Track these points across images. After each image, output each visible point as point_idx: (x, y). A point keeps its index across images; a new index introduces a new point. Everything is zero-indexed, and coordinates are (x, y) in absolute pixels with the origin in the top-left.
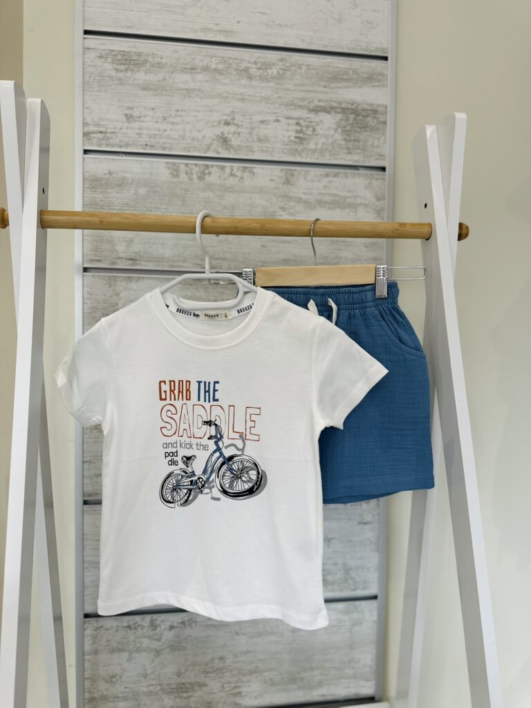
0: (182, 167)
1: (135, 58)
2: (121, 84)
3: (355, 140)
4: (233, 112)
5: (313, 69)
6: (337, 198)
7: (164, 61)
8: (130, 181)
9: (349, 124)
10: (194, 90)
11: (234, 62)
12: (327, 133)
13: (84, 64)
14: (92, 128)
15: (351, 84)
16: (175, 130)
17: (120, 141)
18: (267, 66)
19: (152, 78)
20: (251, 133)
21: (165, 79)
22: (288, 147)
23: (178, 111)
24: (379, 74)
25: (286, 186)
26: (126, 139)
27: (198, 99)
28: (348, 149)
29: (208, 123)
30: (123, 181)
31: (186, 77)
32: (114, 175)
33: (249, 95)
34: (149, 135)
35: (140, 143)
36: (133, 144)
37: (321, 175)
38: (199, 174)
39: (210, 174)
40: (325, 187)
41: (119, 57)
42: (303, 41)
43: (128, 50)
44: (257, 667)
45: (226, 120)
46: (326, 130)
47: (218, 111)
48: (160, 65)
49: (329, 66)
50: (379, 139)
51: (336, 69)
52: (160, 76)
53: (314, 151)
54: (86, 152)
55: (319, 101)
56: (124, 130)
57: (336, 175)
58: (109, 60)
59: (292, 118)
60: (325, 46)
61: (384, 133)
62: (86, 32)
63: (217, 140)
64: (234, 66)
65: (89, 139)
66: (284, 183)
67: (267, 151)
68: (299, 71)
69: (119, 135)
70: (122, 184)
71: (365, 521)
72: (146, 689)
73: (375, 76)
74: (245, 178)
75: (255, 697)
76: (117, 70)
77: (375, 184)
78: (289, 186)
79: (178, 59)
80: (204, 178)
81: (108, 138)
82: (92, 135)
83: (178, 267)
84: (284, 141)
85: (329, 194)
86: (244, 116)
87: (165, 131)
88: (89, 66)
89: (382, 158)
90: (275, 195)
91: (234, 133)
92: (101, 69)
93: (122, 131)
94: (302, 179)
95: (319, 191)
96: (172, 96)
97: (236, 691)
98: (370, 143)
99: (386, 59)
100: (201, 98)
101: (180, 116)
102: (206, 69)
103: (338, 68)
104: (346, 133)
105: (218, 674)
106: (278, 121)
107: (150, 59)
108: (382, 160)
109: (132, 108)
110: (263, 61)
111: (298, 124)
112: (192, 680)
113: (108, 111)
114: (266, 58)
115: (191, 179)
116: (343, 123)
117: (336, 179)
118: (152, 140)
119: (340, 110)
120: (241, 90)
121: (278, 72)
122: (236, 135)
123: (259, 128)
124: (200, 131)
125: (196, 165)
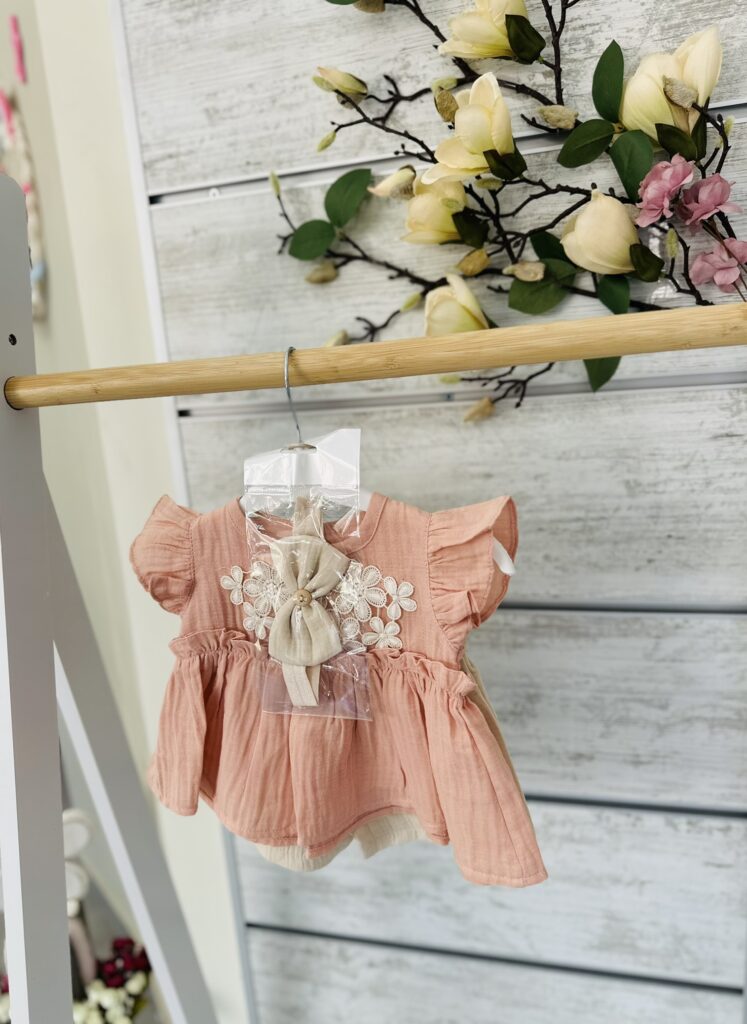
2: (191, 49)
4: (404, 49)
8: (228, 240)
13: (125, 28)
14: (157, 152)
17: (204, 166)
19: (243, 19)
21: (265, 15)
23: (296, 77)
26: (213, 160)
30: (217, 244)
32: (202, 234)
34: (248, 141)
35: (237, 162)
36: (226, 168)
52: (257, 11)
54: (154, 200)
56: (207, 143)
65: (153, 175)
69: (200, 154)
70: (215, 250)
71: (720, 862)
76: (180, 21)
81: (183, 166)
82: (159, 165)
88: (134, 29)
92: (153, 29)
93: (205, 145)
96: (283, 48)
101: (301, 87)
109: (215, 94)
113: (177, 112)
118: (257, 150)
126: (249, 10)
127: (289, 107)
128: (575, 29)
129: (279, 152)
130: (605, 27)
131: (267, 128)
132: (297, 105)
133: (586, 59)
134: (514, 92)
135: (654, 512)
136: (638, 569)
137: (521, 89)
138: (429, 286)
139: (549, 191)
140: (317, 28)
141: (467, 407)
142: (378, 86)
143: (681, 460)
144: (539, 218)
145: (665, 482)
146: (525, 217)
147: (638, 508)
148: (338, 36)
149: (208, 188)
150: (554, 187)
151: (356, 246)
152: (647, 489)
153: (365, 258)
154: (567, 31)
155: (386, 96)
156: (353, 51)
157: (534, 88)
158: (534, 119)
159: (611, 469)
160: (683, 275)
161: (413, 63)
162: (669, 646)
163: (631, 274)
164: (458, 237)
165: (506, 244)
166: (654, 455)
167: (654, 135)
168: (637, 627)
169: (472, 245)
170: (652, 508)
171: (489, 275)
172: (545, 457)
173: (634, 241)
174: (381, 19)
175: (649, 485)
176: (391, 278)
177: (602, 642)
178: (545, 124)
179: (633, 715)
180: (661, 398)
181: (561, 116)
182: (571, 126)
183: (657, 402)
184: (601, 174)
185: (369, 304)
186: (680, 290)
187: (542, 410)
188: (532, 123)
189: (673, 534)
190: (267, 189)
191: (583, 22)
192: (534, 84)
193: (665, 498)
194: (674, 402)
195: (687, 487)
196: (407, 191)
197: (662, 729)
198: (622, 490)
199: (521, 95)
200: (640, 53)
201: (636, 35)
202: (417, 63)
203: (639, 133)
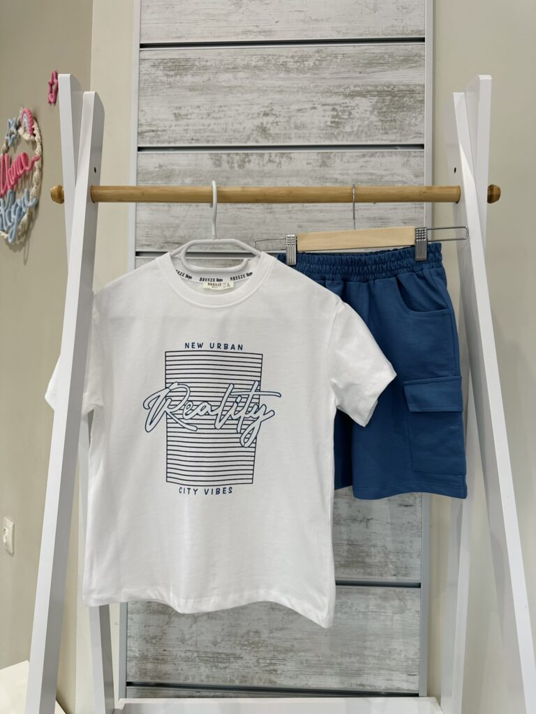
0: (224, 157)
1: (183, 63)
2: (171, 87)
3: (391, 121)
4: (271, 103)
5: (350, 57)
6: (374, 177)
7: (209, 64)
8: (177, 172)
9: (385, 105)
10: (235, 87)
11: (272, 58)
12: (363, 115)
13: (139, 73)
14: (145, 128)
15: (387, 68)
16: (218, 124)
17: (169, 138)
18: (303, 59)
19: (198, 79)
20: (288, 122)
21: (209, 80)
22: (324, 132)
23: (221, 107)
24: (416, 55)
25: (322, 168)
26: (174, 135)
27: (239, 95)
28: (385, 129)
29: (249, 115)
30: (171, 173)
31: (229, 76)
32: (164, 168)
33: (287, 87)
34: (194, 130)
35: (187, 138)
36: (181, 140)
37: (357, 156)
38: (240, 163)
39: (249, 161)
40: (362, 167)
41: (170, 64)
42: (339, 32)
43: (177, 57)
44: (292, 646)
45: (265, 111)
46: (362, 113)
47: (258, 104)
48: (205, 68)
49: (364, 53)
50: (416, 118)
51: (372, 55)
52: (206, 77)
53: (350, 134)
54: (140, 149)
55: (355, 87)
56: (173, 128)
57: (372, 155)
58: (161, 67)
59: (329, 105)
60: (361, 35)
61: (421, 112)
62: (142, 46)
63: (256, 130)
64: (273, 62)
66: (321, 166)
67: (304, 137)
68: (335, 60)
69: (168, 132)
70: (169, 175)
71: (406, 504)
72: (183, 655)
73: (411, 58)
74: (283, 163)
75: (291, 677)
76: (167, 75)
77: (413, 161)
78: (326, 168)
79: (222, 60)
80: (244, 166)
81: (159, 136)
82: (146, 134)
83: (219, 249)
84: (320, 127)
85: (365, 174)
86: (282, 106)
87: (209, 125)
88: (144, 74)
89: (419, 135)
90: (311, 177)
91: (272, 123)
92: (153, 76)
93: (172, 128)
94: (338, 160)
95: (355, 171)
96: (216, 94)
97: (271, 668)
98: (407, 122)
99: (423, 40)
100: (242, 93)
101: (223, 111)
102: (247, 67)
103: (374, 53)
104: (382, 114)
105: (253, 648)
106: (314, 108)
107: (197, 63)
108: (420, 137)
109: (180, 108)
110: (299, 54)
111: (334, 109)
112: (229, 651)
113: (159, 113)
114: (303, 51)
115: (232, 168)
116: (379, 105)
117: (372, 159)
118: (198, 134)
119: (376, 93)
120: (281, 83)
121: (314, 63)
122: (275, 124)
123: (296, 116)
124: (241, 123)
125: (237, 154)
126: (202, 77)
129: (208, 136)
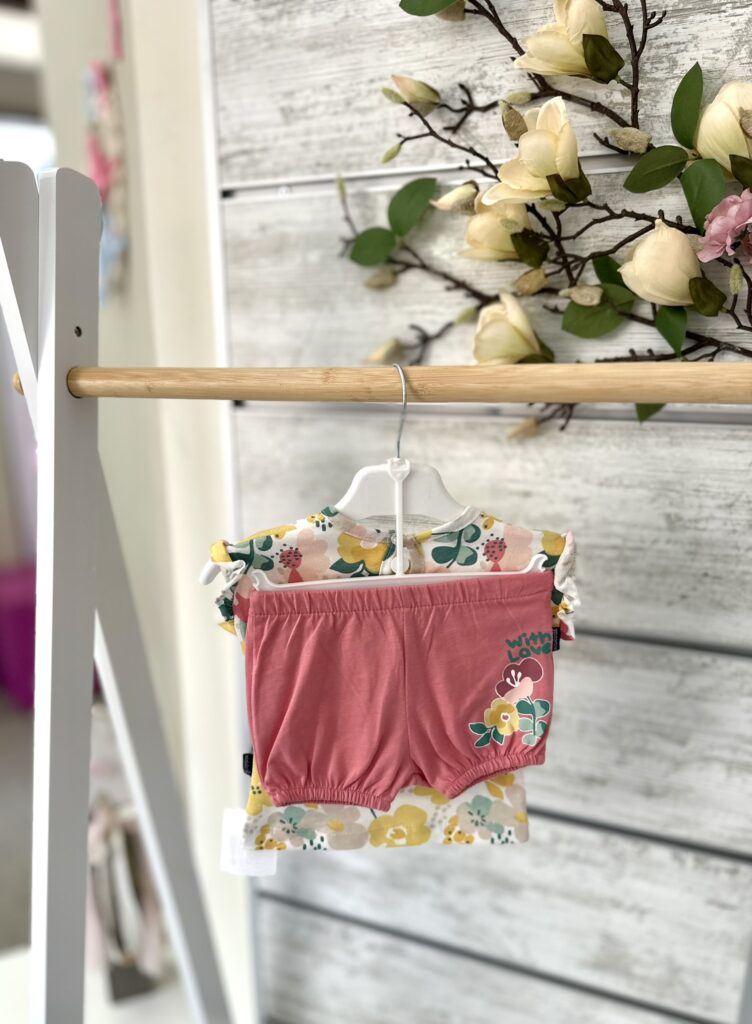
4: (482, 59)
8: (293, 239)
13: (211, 23)
14: (231, 147)
17: (276, 164)
26: (285, 159)
30: (282, 241)
32: (269, 231)
34: (321, 143)
35: (308, 162)
36: (298, 165)
52: (338, 12)
54: (226, 194)
56: (281, 141)
65: (228, 170)
69: (273, 152)
70: (280, 247)
81: (256, 162)
82: (234, 161)
87: (349, 129)
88: (220, 24)
92: (238, 25)
93: (277, 144)
109: (292, 94)
113: (254, 109)
118: (328, 152)
126: (331, 11)
127: (363, 111)
128: (659, 47)
129: (349, 155)
130: (691, 46)
131: (339, 130)
132: (371, 109)
133: (667, 79)
134: (589, 110)
135: (693, 548)
136: (670, 603)
137: (596, 107)
138: (486, 300)
139: (613, 216)
140: (397, 32)
141: (511, 425)
142: (453, 95)
143: (725, 499)
144: (603, 240)
145: (707, 519)
146: (589, 237)
147: (676, 542)
148: (417, 42)
149: (276, 187)
150: (619, 212)
151: (416, 255)
152: (688, 524)
153: (424, 267)
154: (650, 49)
155: (459, 106)
156: (431, 57)
157: (610, 107)
158: (606, 139)
159: (653, 500)
160: (746, 311)
161: (490, 73)
162: (695, 683)
163: (690, 306)
164: (517, 257)
165: (566, 265)
166: (697, 491)
167: (728, 165)
168: (663, 660)
169: (530, 264)
170: (691, 544)
171: (545, 294)
172: (587, 481)
173: (695, 274)
174: (461, 26)
175: (690, 521)
176: (448, 289)
177: (626, 671)
178: (616, 145)
179: (651, 746)
180: (712, 434)
181: (633, 138)
182: (643, 150)
183: (706, 438)
184: (672, 201)
185: (424, 313)
186: (740, 327)
187: (588, 434)
188: (605, 143)
189: (710, 572)
190: (332, 191)
191: (668, 40)
192: (611, 102)
193: (705, 535)
194: (725, 439)
195: (729, 527)
196: (469, 207)
197: (678, 764)
198: (662, 523)
199: (596, 113)
200: (725, 76)
201: (722, 57)
202: (494, 74)
203: (713, 162)
